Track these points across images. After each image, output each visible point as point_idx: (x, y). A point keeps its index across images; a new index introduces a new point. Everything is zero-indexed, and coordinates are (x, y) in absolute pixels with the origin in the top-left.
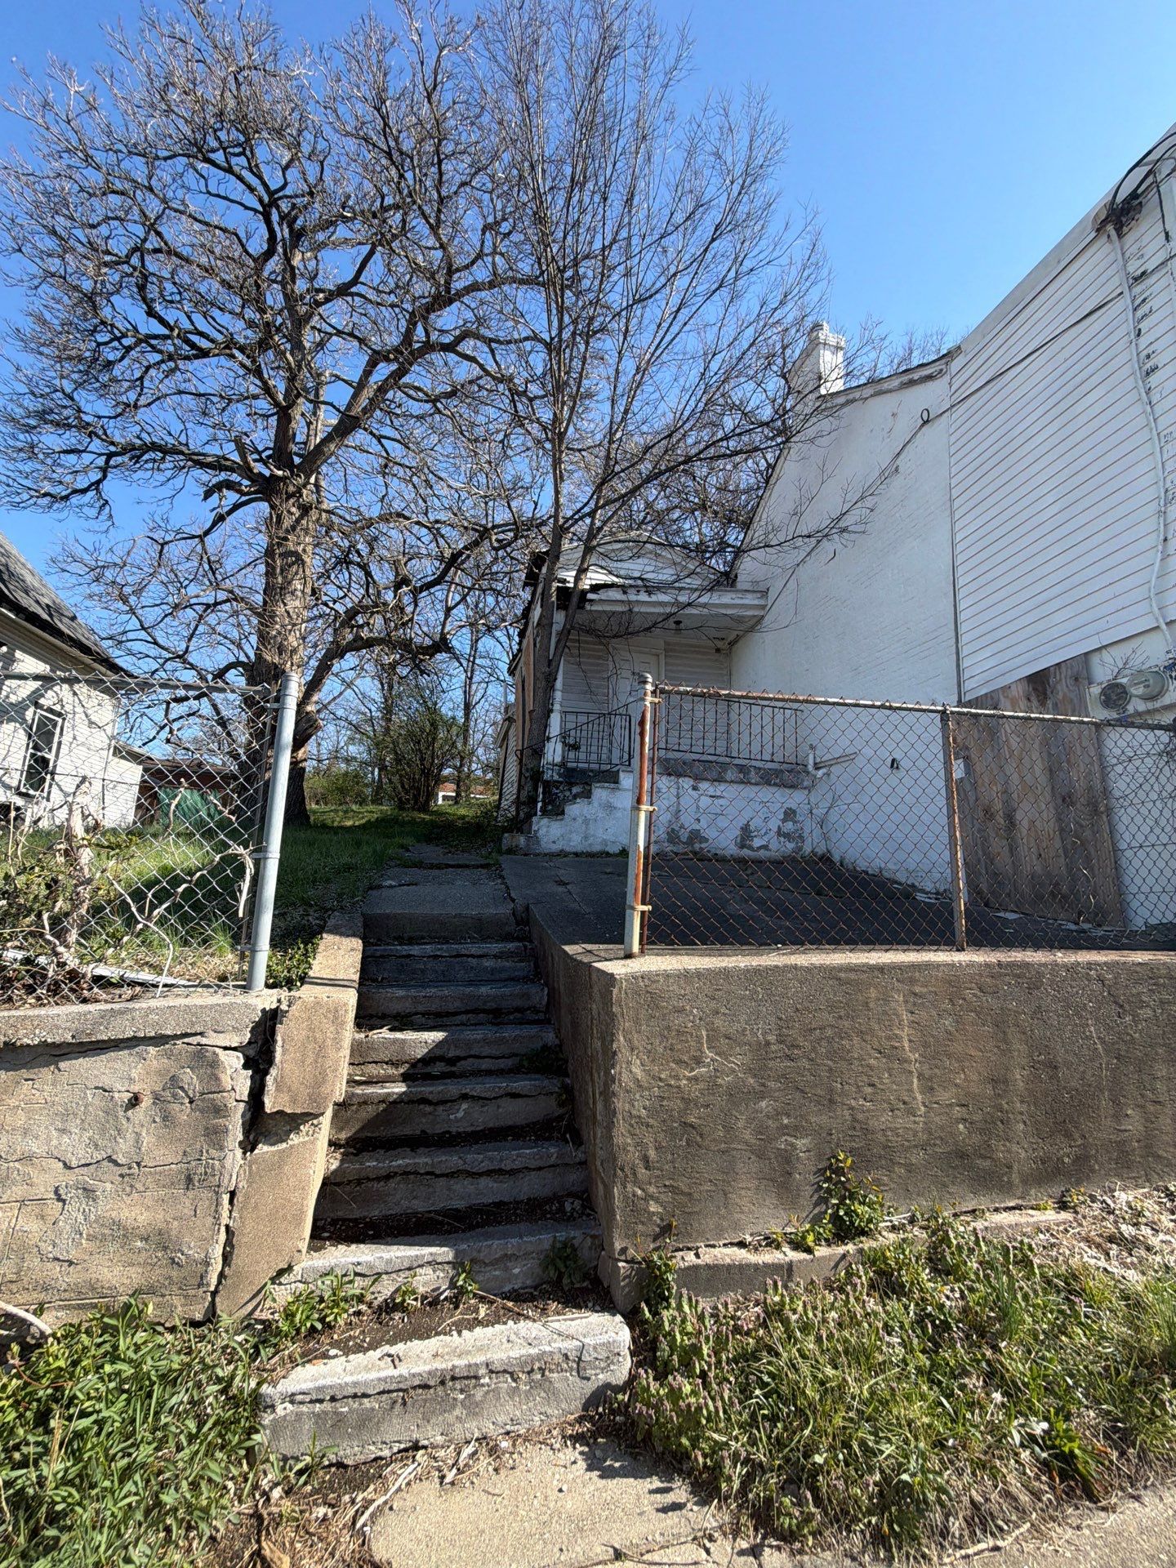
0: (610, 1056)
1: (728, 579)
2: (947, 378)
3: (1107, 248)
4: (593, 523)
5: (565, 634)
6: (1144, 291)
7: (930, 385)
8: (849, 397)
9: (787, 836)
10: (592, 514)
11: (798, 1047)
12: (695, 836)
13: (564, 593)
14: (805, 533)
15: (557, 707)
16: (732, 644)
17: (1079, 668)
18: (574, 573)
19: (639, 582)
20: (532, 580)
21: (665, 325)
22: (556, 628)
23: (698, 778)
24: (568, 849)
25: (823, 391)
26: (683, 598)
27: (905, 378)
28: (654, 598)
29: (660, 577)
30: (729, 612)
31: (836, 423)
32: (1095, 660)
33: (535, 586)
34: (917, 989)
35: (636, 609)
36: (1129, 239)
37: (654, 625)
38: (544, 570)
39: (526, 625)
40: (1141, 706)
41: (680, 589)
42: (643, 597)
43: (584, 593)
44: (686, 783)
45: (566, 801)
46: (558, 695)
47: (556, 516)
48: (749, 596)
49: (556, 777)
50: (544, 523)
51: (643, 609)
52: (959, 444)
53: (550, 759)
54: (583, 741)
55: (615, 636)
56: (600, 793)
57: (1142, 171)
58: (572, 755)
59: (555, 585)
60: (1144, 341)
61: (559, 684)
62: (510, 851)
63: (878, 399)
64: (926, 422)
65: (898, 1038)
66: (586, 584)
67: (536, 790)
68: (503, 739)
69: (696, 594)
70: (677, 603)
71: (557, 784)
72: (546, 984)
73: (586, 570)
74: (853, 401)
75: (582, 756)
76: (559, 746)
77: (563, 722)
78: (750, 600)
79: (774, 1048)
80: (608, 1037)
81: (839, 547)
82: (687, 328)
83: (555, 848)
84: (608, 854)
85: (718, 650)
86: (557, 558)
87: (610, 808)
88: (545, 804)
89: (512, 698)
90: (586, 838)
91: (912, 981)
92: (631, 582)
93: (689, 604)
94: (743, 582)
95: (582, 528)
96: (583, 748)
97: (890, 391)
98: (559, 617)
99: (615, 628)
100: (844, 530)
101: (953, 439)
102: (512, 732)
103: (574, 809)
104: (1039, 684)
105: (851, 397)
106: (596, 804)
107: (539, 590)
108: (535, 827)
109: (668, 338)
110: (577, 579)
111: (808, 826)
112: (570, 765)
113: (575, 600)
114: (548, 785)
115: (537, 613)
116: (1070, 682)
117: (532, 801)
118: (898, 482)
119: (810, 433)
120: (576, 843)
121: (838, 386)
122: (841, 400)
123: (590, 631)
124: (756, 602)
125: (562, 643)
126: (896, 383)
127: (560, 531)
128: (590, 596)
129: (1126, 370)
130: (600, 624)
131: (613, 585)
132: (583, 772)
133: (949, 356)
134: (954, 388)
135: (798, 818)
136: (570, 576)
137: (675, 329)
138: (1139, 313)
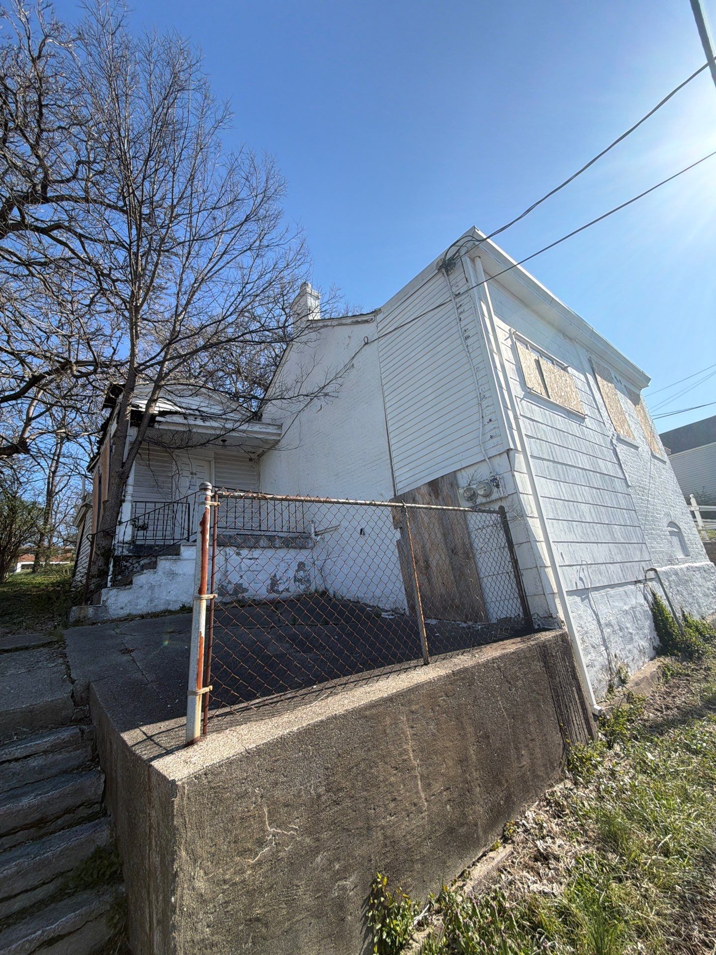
0: (170, 880)
1: (256, 417)
2: (375, 324)
3: (443, 279)
4: (161, 370)
5: (137, 444)
6: (459, 302)
7: (366, 325)
8: (325, 323)
9: (300, 581)
10: (161, 363)
11: (340, 790)
12: (239, 588)
13: (137, 416)
14: (305, 393)
15: (128, 498)
16: (260, 456)
17: (452, 479)
18: (146, 402)
19: (197, 413)
20: (110, 403)
21: (214, 260)
22: (129, 440)
23: (239, 547)
24: (134, 612)
25: (310, 318)
26: (229, 425)
27: (355, 319)
28: (207, 424)
29: (212, 411)
30: (259, 436)
31: (319, 335)
32: (459, 475)
33: (113, 408)
34: (414, 708)
35: (194, 430)
36: (452, 277)
37: (208, 442)
38: (121, 397)
39: (104, 435)
40: (484, 500)
41: (227, 419)
42: (199, 422)
43: (153, 416)
44: (230, 551)
45: (133, 573)
46: (130, 489)
47: (131, 361)
48: (271, 427)
49: (126, 553)
50: (122, 365)
51: (200, 431)
52: (385, 357)
53: (121, 539)
54: (151, 522)
55: (178, 448)
56: (164, 564)
57: (455, 249)
58: (141, 533)
59: (129, 408)
60: (463, 323)
61: (131, 480)
62: (78, 622)
63: (340, 327)
64: (366, 344)
65: (406, 751)
66: (155, 410)
67: (107, 564)
68: (81, 521)
69: (238, 424)
70: (224, 428)
71: (126, 558)
72: (103, 771)
73: (155, 401)
74: (327, 326)
75: (150, 533)
76: (129, 529)
77: (134, 510)
78: (271, 430)
79: (324, 798)
80: (168, 855)
81: (324, 404)
82: (228, 265)
83: (123, 613)
84: (170, 612)
85: (251, 460)
86: (133, 390)
87: (172, 575)
88: (115, 574)
89: (90, 488)
90: (151, 601)
91: (410, 702)
92: (191, 412)
93: (233, 430)
94: (266, 417)
95: (152, 372)
96: (151, 528)
97: (347, 325)
98: (132, 432)
99: (178, 442)
100: (326, 395)
101: (381, 354)
102: (88, 515)
103: (142, 579)
104: (434, 486)
105: (326, 324)
106: (160, 573)
107: (116, 411)
108: (103, 598)
109: (216, 268)
110: (148, 406)
111: (314, 572)
112: (138, 543)
113: (146, 421)
114: (117, 560)
115: (113, 427)
116: (449, 486)
117: (103, 574)
118: (353, 372)
119: (303, 338)
120: (142, 606)
121: (318, 317)
122: (321, 324)
123: (158, 443)
124: (275, 431)
125: (134, 451)
126: (349, 321)
127: (134, 372)
128: (158, 419)
129: (457, 335)
130: (166, 439)
131: (176, 413)
132: (151, 547)
133: (376, 312)
134: (379, 329)
135: (307, 568)
136: (142, 404)
137: (221, 264)
138: (460, 311)
